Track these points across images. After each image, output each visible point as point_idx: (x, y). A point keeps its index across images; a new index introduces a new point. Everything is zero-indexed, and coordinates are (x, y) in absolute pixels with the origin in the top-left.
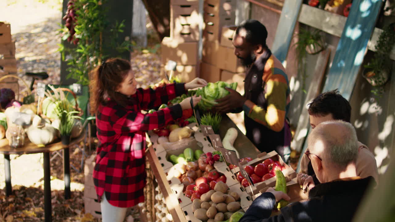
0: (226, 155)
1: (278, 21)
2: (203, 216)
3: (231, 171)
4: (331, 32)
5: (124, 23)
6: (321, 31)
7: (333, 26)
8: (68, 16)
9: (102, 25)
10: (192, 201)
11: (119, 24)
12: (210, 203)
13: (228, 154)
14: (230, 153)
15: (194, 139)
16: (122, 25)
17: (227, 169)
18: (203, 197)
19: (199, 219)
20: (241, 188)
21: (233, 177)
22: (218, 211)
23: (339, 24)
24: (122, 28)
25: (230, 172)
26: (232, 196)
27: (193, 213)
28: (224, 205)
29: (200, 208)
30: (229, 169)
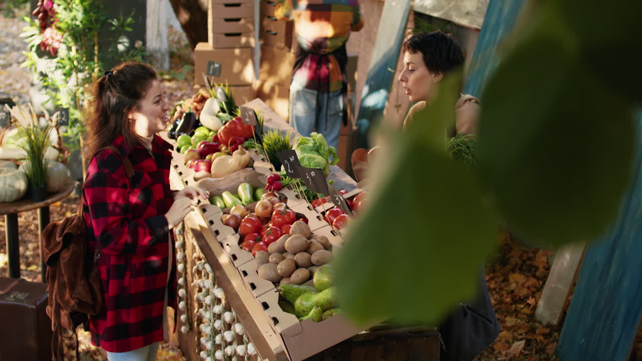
0: (308, 177)
1: (380, 15)
2: (272, 274)
3: (315, 210)
4: (464, 22)
5: (133, 17)
6: (450, 22)
7: (468, 13)
8: (42, 10)
9: (97, 21)
10: (254, 256)
11: (125, 19)
12: (284, 255)
13: (310, 175)
14: (313, 173)
15: (254, 171)
16: (129, 20)
17: (308, 207)
18: (272, 247)
19: (267, 280)
20: (332, 232)
21: (318, 217)
22: (297, 266)
23: (478, 8)
24: (130, 25)
25: (313, 211)
26: (319, 242)
27: (257, 272)
28: (306, 255)
29: (268, 262)
30: (311, 207)
